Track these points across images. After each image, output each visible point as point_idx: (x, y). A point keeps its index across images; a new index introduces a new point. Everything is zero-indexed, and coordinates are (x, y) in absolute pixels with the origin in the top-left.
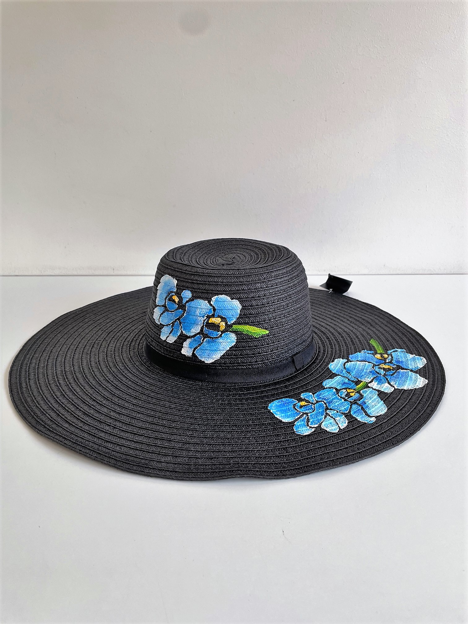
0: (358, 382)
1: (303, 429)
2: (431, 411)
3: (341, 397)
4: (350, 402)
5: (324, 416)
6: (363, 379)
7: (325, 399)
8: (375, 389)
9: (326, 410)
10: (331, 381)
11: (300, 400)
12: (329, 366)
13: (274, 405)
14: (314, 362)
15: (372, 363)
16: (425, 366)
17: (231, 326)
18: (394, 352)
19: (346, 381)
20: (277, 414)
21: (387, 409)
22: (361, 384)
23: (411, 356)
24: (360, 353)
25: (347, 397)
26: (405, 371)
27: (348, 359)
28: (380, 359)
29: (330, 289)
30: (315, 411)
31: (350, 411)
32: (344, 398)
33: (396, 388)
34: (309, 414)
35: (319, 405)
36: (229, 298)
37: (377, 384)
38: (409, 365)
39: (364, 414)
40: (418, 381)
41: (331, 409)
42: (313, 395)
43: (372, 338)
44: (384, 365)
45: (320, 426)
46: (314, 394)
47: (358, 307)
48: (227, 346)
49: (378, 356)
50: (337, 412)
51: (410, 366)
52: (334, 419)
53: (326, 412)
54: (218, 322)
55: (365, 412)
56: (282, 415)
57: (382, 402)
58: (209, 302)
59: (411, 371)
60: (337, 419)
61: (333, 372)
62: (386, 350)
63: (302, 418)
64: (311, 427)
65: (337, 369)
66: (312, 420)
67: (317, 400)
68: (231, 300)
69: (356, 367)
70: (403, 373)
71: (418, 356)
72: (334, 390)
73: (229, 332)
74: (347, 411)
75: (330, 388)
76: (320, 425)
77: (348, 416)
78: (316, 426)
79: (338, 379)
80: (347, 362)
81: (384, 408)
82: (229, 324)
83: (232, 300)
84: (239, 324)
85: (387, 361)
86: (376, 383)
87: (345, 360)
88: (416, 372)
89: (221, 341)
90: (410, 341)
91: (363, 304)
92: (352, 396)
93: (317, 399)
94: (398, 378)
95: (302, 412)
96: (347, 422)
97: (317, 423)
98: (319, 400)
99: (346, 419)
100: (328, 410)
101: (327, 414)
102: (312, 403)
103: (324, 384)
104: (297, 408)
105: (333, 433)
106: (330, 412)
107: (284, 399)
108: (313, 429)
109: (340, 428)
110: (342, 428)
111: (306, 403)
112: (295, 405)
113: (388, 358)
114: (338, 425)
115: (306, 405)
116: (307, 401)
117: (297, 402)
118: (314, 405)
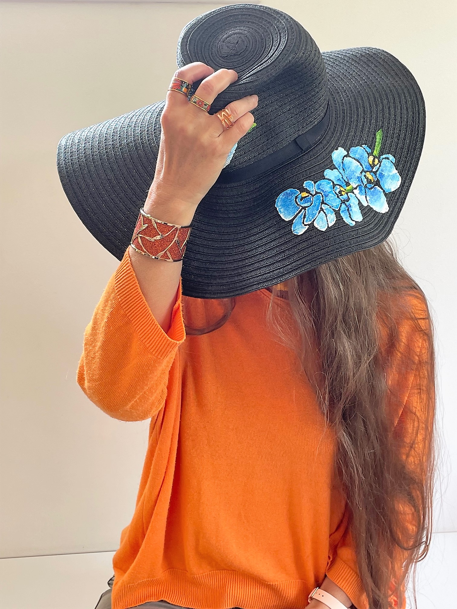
1: (299, 227)
9: (322, 204)
34: (307, 209)
41: (326, 204)
50: (330, 207)
64: (305, 225)
66: (308, 215)
77: (337, 213)
78: (310, 223)
95: (301, 206)
96: (335, 219)
97: (311, 219)
98: (319, 191)
99: (335, 217)
110: (330, 226)
111: (307, 195)
112: (296, 198)
113: (376, 166)
114: (327, 222)
115: (306, 197)
116: (308, 192)
117: (299, 192)
118: (313, 197)
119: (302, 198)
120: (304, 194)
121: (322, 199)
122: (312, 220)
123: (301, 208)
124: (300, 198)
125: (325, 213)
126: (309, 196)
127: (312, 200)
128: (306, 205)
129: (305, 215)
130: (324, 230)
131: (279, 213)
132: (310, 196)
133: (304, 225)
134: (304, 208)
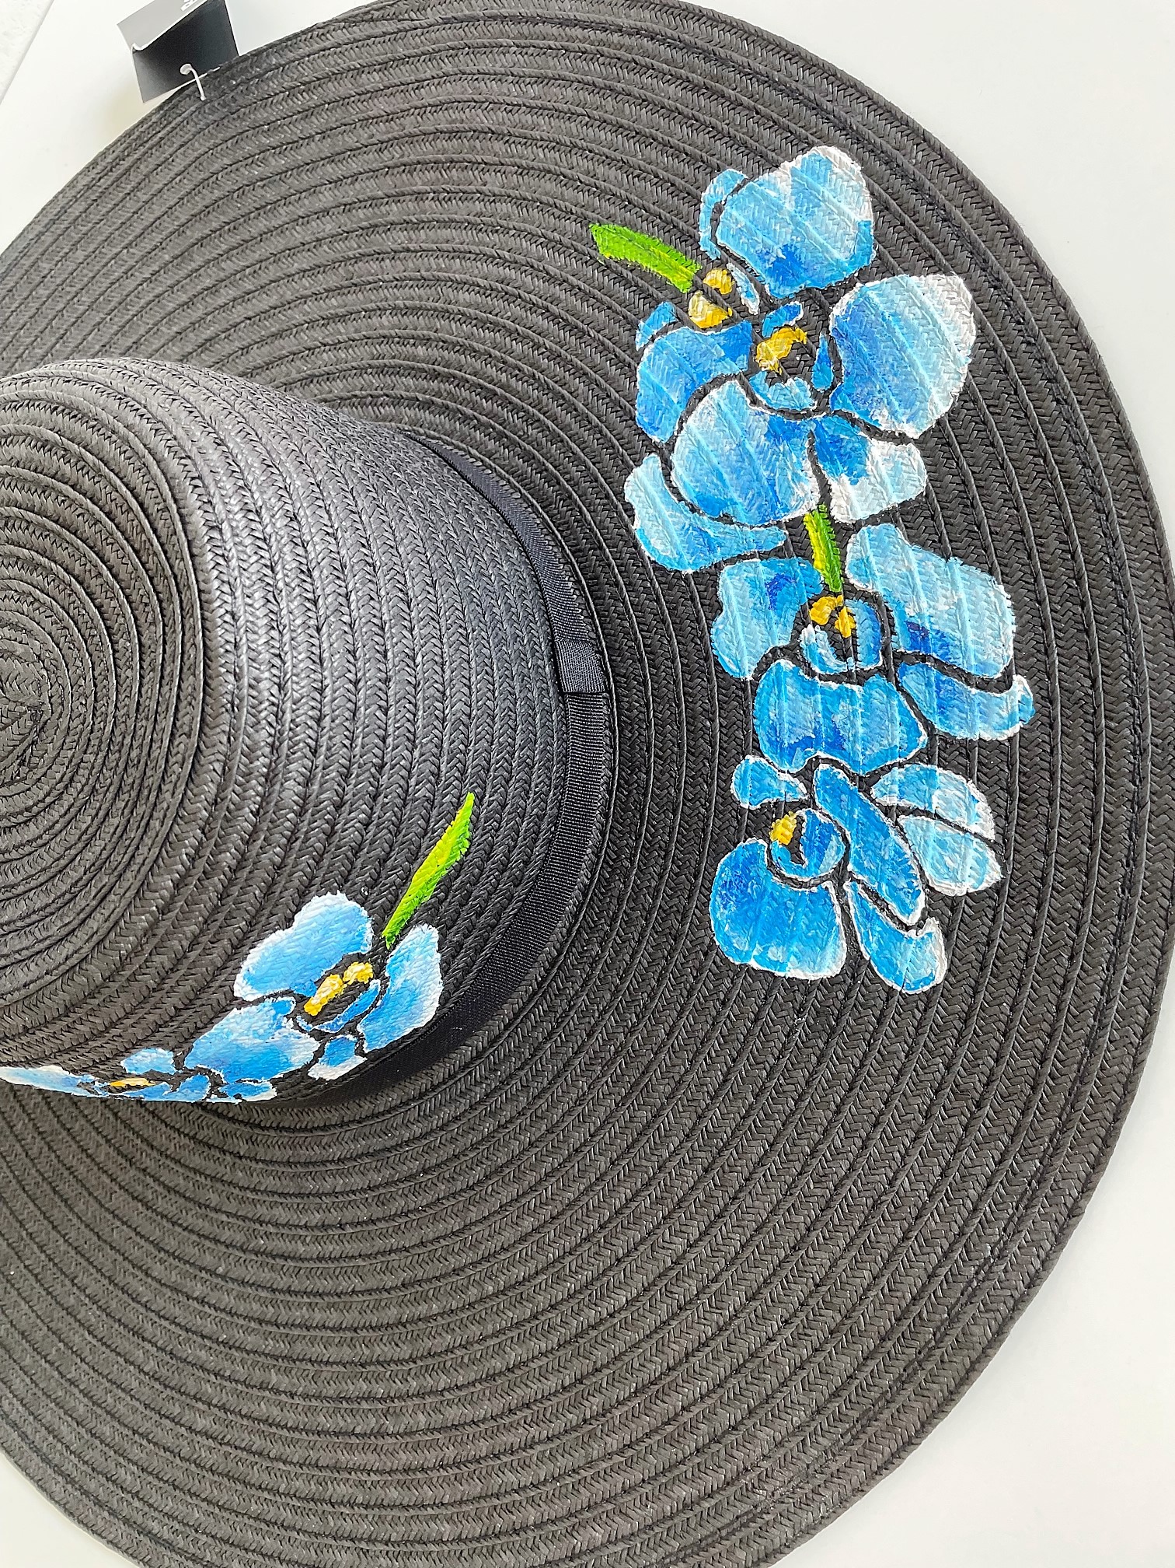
0: (797, 543)
2: (1119, 447)
3: (837, 678)
4: (879, 669)
5: (892, 832)
6: (793, 503)
7: (806, 742)
8: (873, 520)
9: (867, 792)
10: (729, 628)
11: (761, 821)
12: (647, 554)
13: (727, 928)
14: (594, 582)
15: (728, 378)
16: (872, 194)
17: (378, 942)
18: (715, 222)
19: (764, 572)
20: (782, 966)
21: (1001, 587)
22: (813, 541)
23: (780, 181)
24: (644, 359)
25: (851, 660)
26: (847, 298)
27: (652, 448)
28: (725, 324)
29: (186, 69)
30: (847, 833)
31: (929, 726)
32: (848, 676)
33: (913, 432)
34: (850, 867)
35: (826, 792)
36: (278, 937)
37: (854, 483)
38: (828, 251)
39: (974, 691)
40: (936, 316)
41: (875, 777)
42: (763, 761)
43: (584, 221)
44: (764, 344)
45: (932, 889)
46: (757, 751)
47: (360, 70)
48: (429, 958)
49: (701, 310)
50: (901, 766)
51: (837, 254)
52: (927, 814)
53: (873, 801)
54: (337, 986)
55: (967, 678)
56: (794, 949)
57: (956, 562)
58: (244, 1003)
59: (864, 275)
60: (936, 804)
61: (690, 571)
62: (686, 240)
63: (851, 903)
64: (919, 926)
65: (677, 540)
66: (884, 887)
67: (795, 771)
68: (289, 931)
69: (715, 461)
70: (853, 314)
71: (800, 157)
72: (786, 664)
73: (393, 953)
74: (920, 735)
75: (763, 667)
76: (928, 886)
77: (945, 753)
78: (921, 902)
79: (732, 592)
80: (667, 467)
81: (992, 594)
82: (369, 948)
83: (295, 924)
84: (388, 910)
85: (754, 307)
86: (845, 478)
87: (653, 462)
88: (884, 268)
89: (399, 982)
90: (696, 88)
91: (357, 32)
92: (854, 637)
93: (790, 763)
94: (872, 371)
95: (823, 880)
96: (971, 787)
97: (910, 885)
98: (800, 763)
99: (959, 778)
100: (874, 792)
101: (887, 810)
102: (802, 805)
103: (731, 667)
104: (793, 876)
105: (998, 888)
106: (887, 792)
107: (723, 871)
108: (933, 926)
109: (986, 841)
110: (993, 838)
111: (790, 821)
113: (735, 287)
114: (965, 831)
115: (798, 830)
117: (761, 842)
118: (816, 808)
119: (793, 848)
120: (783, 829)
121: (842, 775)
122: (917, 884)
123: (830, 884)
124: (786, 856)
125: (915, 812)
126: (800, 820)
127: (823, 820)
128: (832, 859)
129: (876, 897)
130: (993, 874)
132: (802, 812)
133: (912, 932)
134: (840, 875)
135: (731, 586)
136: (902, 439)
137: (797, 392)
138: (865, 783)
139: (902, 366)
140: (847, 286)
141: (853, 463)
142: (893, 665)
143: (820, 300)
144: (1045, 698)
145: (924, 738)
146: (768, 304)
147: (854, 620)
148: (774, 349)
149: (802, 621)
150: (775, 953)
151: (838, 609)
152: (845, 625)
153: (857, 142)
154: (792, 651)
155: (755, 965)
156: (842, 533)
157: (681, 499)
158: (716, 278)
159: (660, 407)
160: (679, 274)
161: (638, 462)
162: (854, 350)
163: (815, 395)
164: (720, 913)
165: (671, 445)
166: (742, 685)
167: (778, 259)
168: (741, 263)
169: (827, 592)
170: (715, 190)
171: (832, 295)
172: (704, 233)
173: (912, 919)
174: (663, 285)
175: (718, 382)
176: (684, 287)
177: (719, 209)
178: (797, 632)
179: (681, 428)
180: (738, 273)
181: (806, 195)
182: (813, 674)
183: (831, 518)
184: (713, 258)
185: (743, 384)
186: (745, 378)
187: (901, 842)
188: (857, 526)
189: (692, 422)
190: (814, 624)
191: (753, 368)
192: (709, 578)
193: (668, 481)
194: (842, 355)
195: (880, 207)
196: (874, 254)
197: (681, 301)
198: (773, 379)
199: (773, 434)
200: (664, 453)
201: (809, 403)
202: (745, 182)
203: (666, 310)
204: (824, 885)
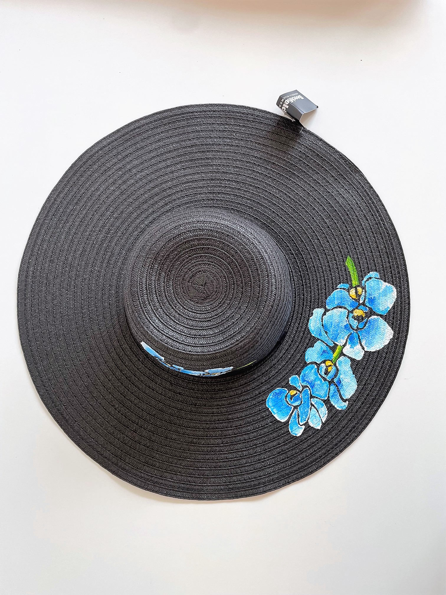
0: (333, 349)
1: (296, 428)
3: (321, 376)
4: (329, 381)
5: (309, 408)
6: (339, 341)
7: (308, 382)
8: (349, 357)
10: (311, 351)
11: (290, 388)
12: (309, 325)
13: (270, 399)
15: (347, 309)
16: (394, 303)
18: (368, 279)
19: (324, 347)
20: (274, 413)
21: (357, 386)
22: (336, 351)
23: (384, 285)
24: (337, 291)
25: (326, 376)
26: (376, 317)
27: (325, 308)
28: (354, 299)
30: (302, 402)
31: (329, 397)
32: (323, 378)
33: (366, 349)
34: (298, 408)
35: (304, 393)
37: (351, 348)
38: (380, 306)
39: (340, 398)
40: (385, 334)
41: (314, 397)
42: (299, 378)
43: (348, 252)
44: (357, 310)
45: (308, 422)
46: (299, 376)
49: (353, 292)
50: (319, 399)
51: (380, 308)
52: (317, 410)
55: (340, 395)
56: (279, 412)
57: (354, 376)
59: (381, 316)
60: (320, 410)
61: (313, 335)
62: (361, 277)
63: (294, 413)
65: (316, 328)
66: (301, 415)
67: (302, 385)
69: (333, 321)
70: (375, 320)
71: (390, 285)
72: (315, 366)
75: (312, 363)
77: (327, 402)
78: (305, 422)
80: (324, 314)
81: (354, 385)
85: (361, 302)
86: (350, 346)
87: (323, 310)
88: (385, 318)
92: (330, 372)
94: (369, 333)
96: (327, 412)
97: (305, 418)
98: (304, 384)
99: (326, 409)
100: (312, 399)
101: (311, 404)
102: (299, 391)
103: (306, 357)
104: (288, 401)
105: (318, 430)
106: (313, 401)
107: (277, 390)
108: (304, 427)
109: (322, 422)
110: (323, 422)
111: (295, 392)
112: (286, 396)
113: (361, 295)
114: (320, 417)
115: (295, 394)
116: (295, 389)
117: (287, 391)
118: (301, 394)
119: (292, 397)
120: (293, 392)
121: (309, 393)
122: (307, 419)
123: (293, 407)
124: (290, 397)
125: (315, 408)
126: (297, 393)
127: (301, 397)
128: (297, 404)
129: (298, 415)
130: (319, 427)
131: (273, 414)
132: (298, 392)
133: (299, 425)
134: (296, 407)
135: (318, 345)
136: (363, 349)
137: (355, 323)
138: (312, 397)
139: (373, 337)
140: (378, 315)
141: (353, 344)
142: (331, 383)
143: (372, 313)
144: (348, 408)
145: (326, 398)
146: (363, 304)
147: (332, 370)
148: (358, 312)
149: (324, 362)
150: (275, 410)
151: (331, 366)
152: (329, 369)
153: (399, 293)
154: (318, 365)
155: (270, 409)
156: (342, 354)
157: (322, 322)
158: (359, 289)
159: (332, 302)
160: (355, 283)
161: (321, 307)
162: (369, 327)
163: (357, 327)
164: (271, 396)
165: (329, 310)
166: (306, 363)
167: (371, 298)
168: (366, 292)
169: (331, 361)
170: (373, 274)
171: (375, 314)
172: (365, 279)
173: (301, 424)
174: (351, 280)
175: (345, 308)
176: (354, 285)
177: (370, 278)
178: (321, 363)
179: (332, 309)
180: (363, 292)
181: (385, 293)
182: (318, 372)
183: (342, 350)
184: (362, 285)
185: (348, 313)
186: (349, 312)
187: (309, 410)
188: (345, 355)
189: (335, 310)
190: (325, 364)
191: (352, 312)
192: (315, 340)
193: (323, 316)
194: (367, 325)
195: (394, 307)
196: (386, 314)
197: (351, 287)
198: (353, 317)
199: (346, 327)
200: (327, 310)
201: (355, 328)
202: (378, 279)
203: (347, 286)
204: (292, 407)
